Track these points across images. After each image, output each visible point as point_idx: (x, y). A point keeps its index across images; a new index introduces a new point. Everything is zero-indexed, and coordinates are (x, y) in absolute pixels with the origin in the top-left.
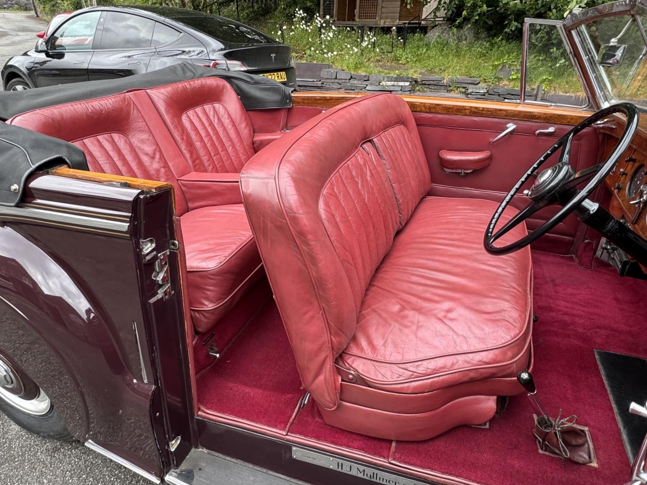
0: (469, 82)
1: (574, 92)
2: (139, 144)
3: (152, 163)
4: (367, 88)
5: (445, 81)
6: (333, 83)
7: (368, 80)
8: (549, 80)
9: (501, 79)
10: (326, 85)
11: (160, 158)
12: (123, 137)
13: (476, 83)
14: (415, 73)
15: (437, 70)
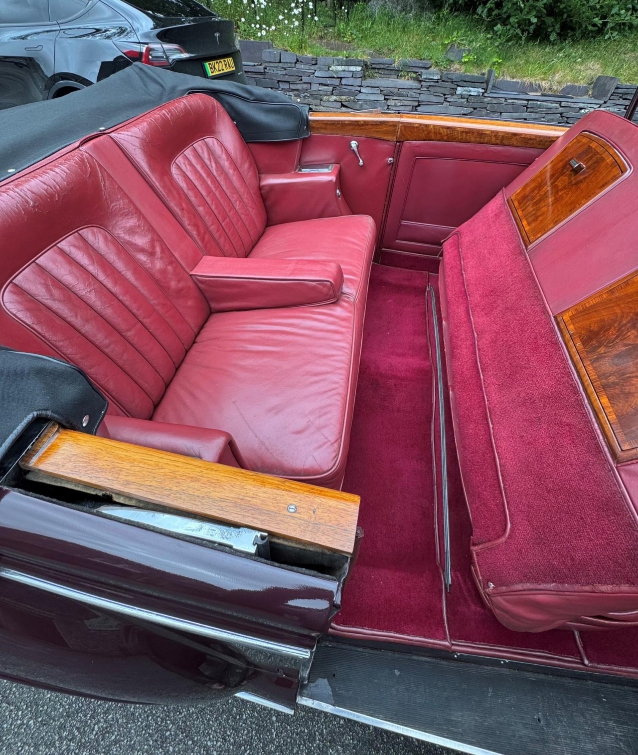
0: (421, 65)
1: (520, 77)
2: (127, 238)
3: (152, 262)
4: (316, 75)
5: (396, 64)
6: (277, 67)
7: (316, 64)
8: (499, 63)
9: (452, 61)
10: (270, 70)
11: (162, 251)
12: (100, 232)
13: (427, 67)
14: (363, 54)
15: (385, 50)
